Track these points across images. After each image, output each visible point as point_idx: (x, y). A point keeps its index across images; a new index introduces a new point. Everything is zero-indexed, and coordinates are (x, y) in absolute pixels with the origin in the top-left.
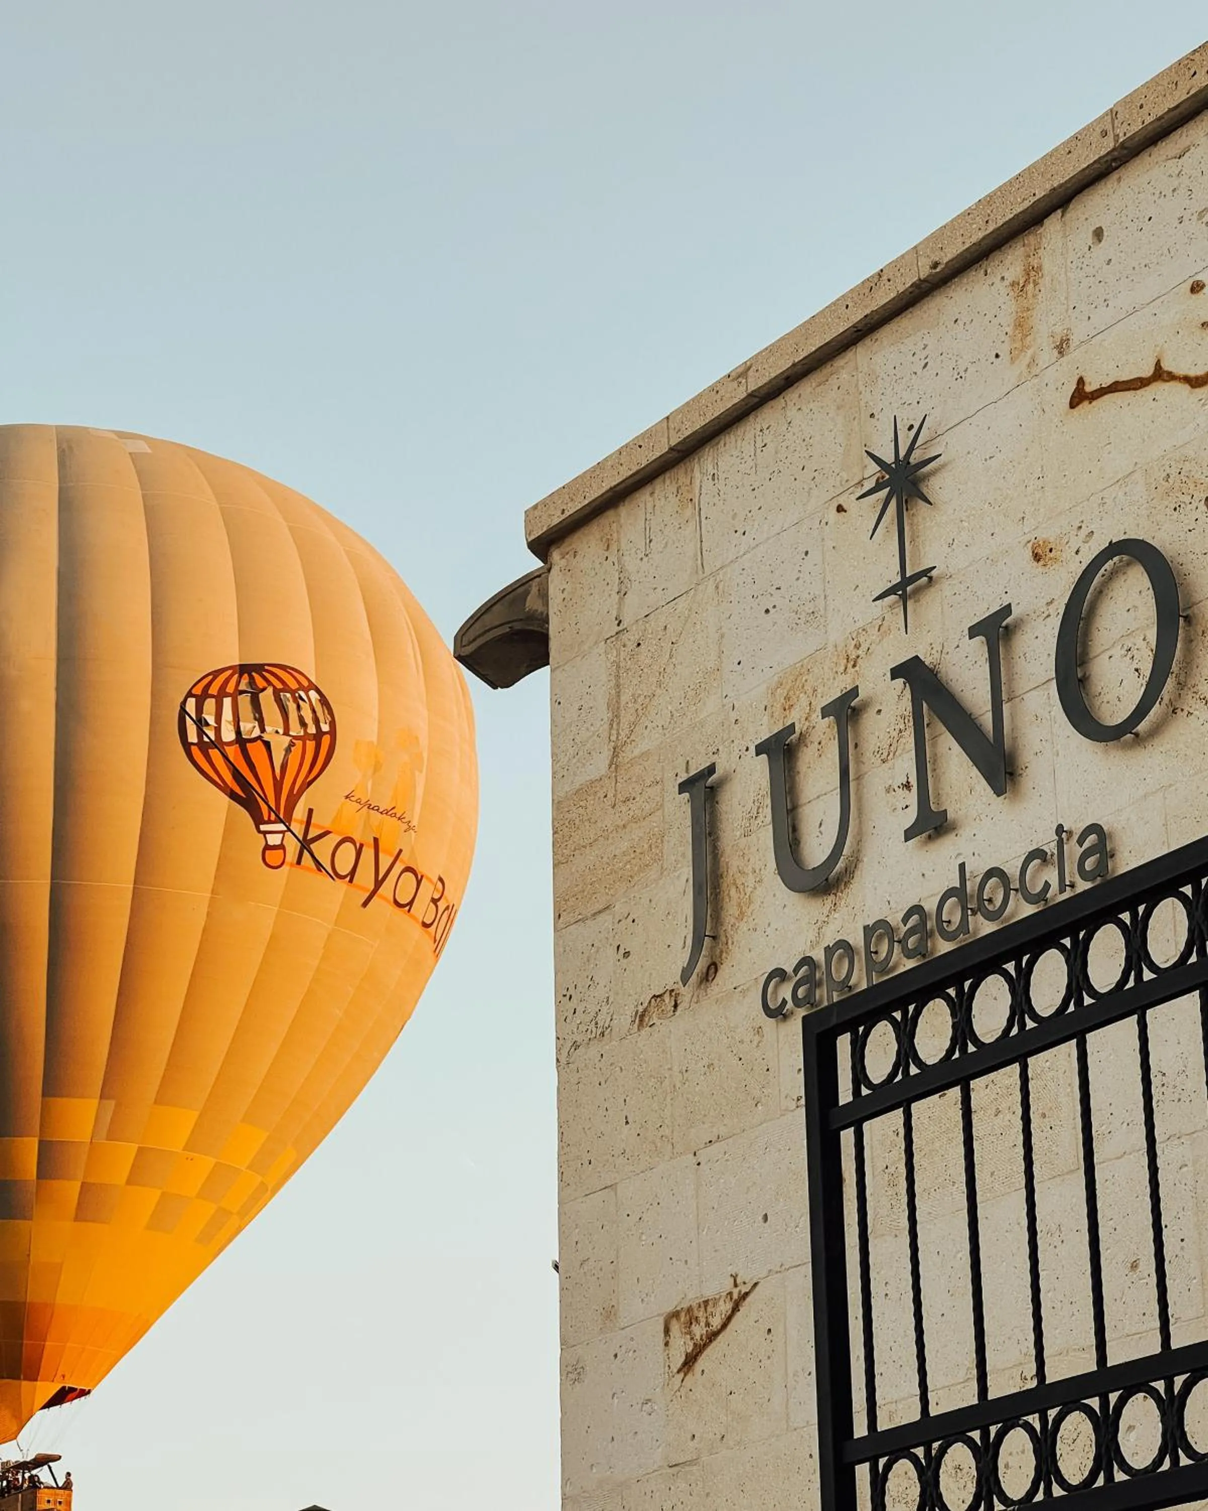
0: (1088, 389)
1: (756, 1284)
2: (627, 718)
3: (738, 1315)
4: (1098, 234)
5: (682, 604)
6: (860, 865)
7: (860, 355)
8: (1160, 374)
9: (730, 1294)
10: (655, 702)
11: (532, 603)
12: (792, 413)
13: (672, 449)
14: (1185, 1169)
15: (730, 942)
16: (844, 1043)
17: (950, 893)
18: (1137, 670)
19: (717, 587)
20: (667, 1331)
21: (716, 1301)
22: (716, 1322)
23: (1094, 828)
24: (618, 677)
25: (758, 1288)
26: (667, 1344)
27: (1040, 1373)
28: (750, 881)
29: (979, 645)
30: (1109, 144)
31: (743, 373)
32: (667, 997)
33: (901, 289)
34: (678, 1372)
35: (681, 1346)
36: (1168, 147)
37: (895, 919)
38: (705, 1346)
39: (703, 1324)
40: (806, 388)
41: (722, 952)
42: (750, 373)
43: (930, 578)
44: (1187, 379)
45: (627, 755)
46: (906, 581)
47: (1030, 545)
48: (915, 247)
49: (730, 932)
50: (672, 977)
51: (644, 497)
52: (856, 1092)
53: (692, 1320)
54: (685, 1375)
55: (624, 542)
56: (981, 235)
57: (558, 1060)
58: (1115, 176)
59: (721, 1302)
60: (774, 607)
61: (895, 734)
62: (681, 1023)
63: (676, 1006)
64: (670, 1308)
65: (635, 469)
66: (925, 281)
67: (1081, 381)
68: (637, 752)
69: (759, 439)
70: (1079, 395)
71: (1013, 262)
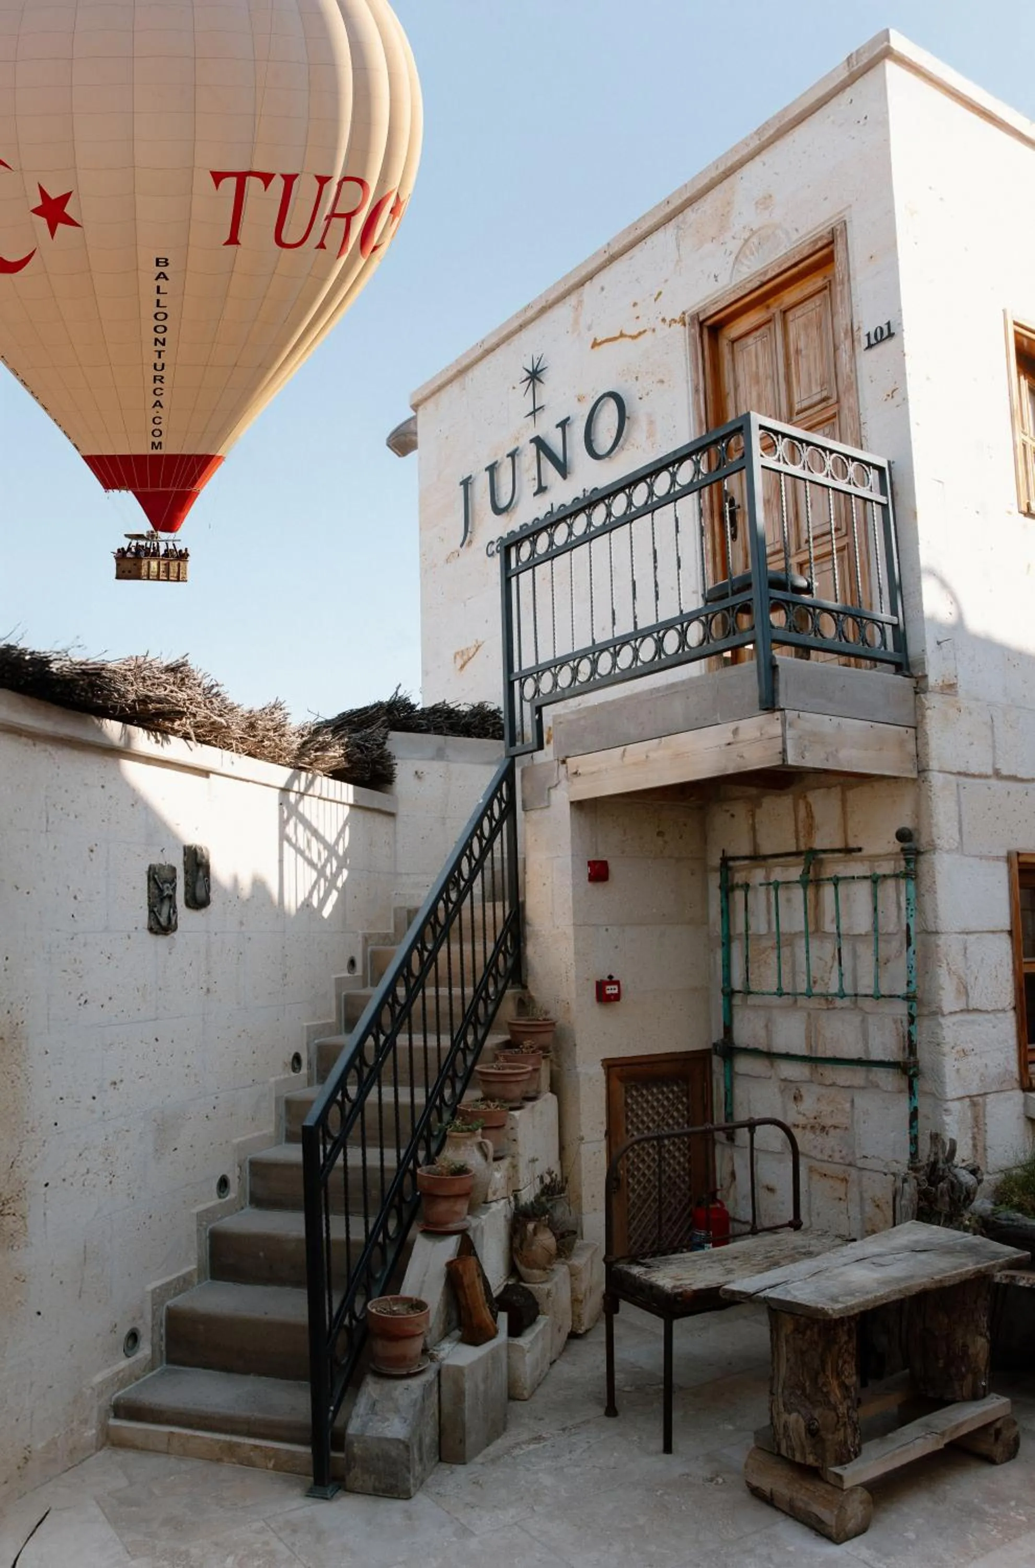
0: (599, 341)
2: (443, 463)
3: (478, 652)
4: (602, 289)
8: (622, 335)
9: (475, 645)
10: (452, 456)
11: (412, 426)
13: (459, 371)
15: (476, 534)
16: (513, 550)
17: (548, 513)
19: (472, 417)
20: (455, 658)
21: (471, 648)
22: (471, 655)
24: (440, 449)
25: (485, 642)
26: (455, 662)
27: (537, 660)
28: (481, 511)
30: (607, 256)
32: (454, 552)
33: (536, 310)
34: (459, 670)
35: (460, 662)
36: (626, 256)
38: (467, 662)
42: (485, 342)
44: (631, 336)
45: (443, 474)
47: (577, 396)
49: (476, 531)
50: (457, 546)
51: (448, 388)
52: (517, 564)
53: (463, 654)
54: (461, 671)
56: (563, 290)
57: (421, 575)
58: (608, 267)
60: (491, 422)
62: (460, 560)
63: (457, 555)
64: (457, 651)
66: (544, 307)
67: (595, 339)
68: (446, 473)
69: (487, 367)
70: (595, 344)
71: (572, 300)
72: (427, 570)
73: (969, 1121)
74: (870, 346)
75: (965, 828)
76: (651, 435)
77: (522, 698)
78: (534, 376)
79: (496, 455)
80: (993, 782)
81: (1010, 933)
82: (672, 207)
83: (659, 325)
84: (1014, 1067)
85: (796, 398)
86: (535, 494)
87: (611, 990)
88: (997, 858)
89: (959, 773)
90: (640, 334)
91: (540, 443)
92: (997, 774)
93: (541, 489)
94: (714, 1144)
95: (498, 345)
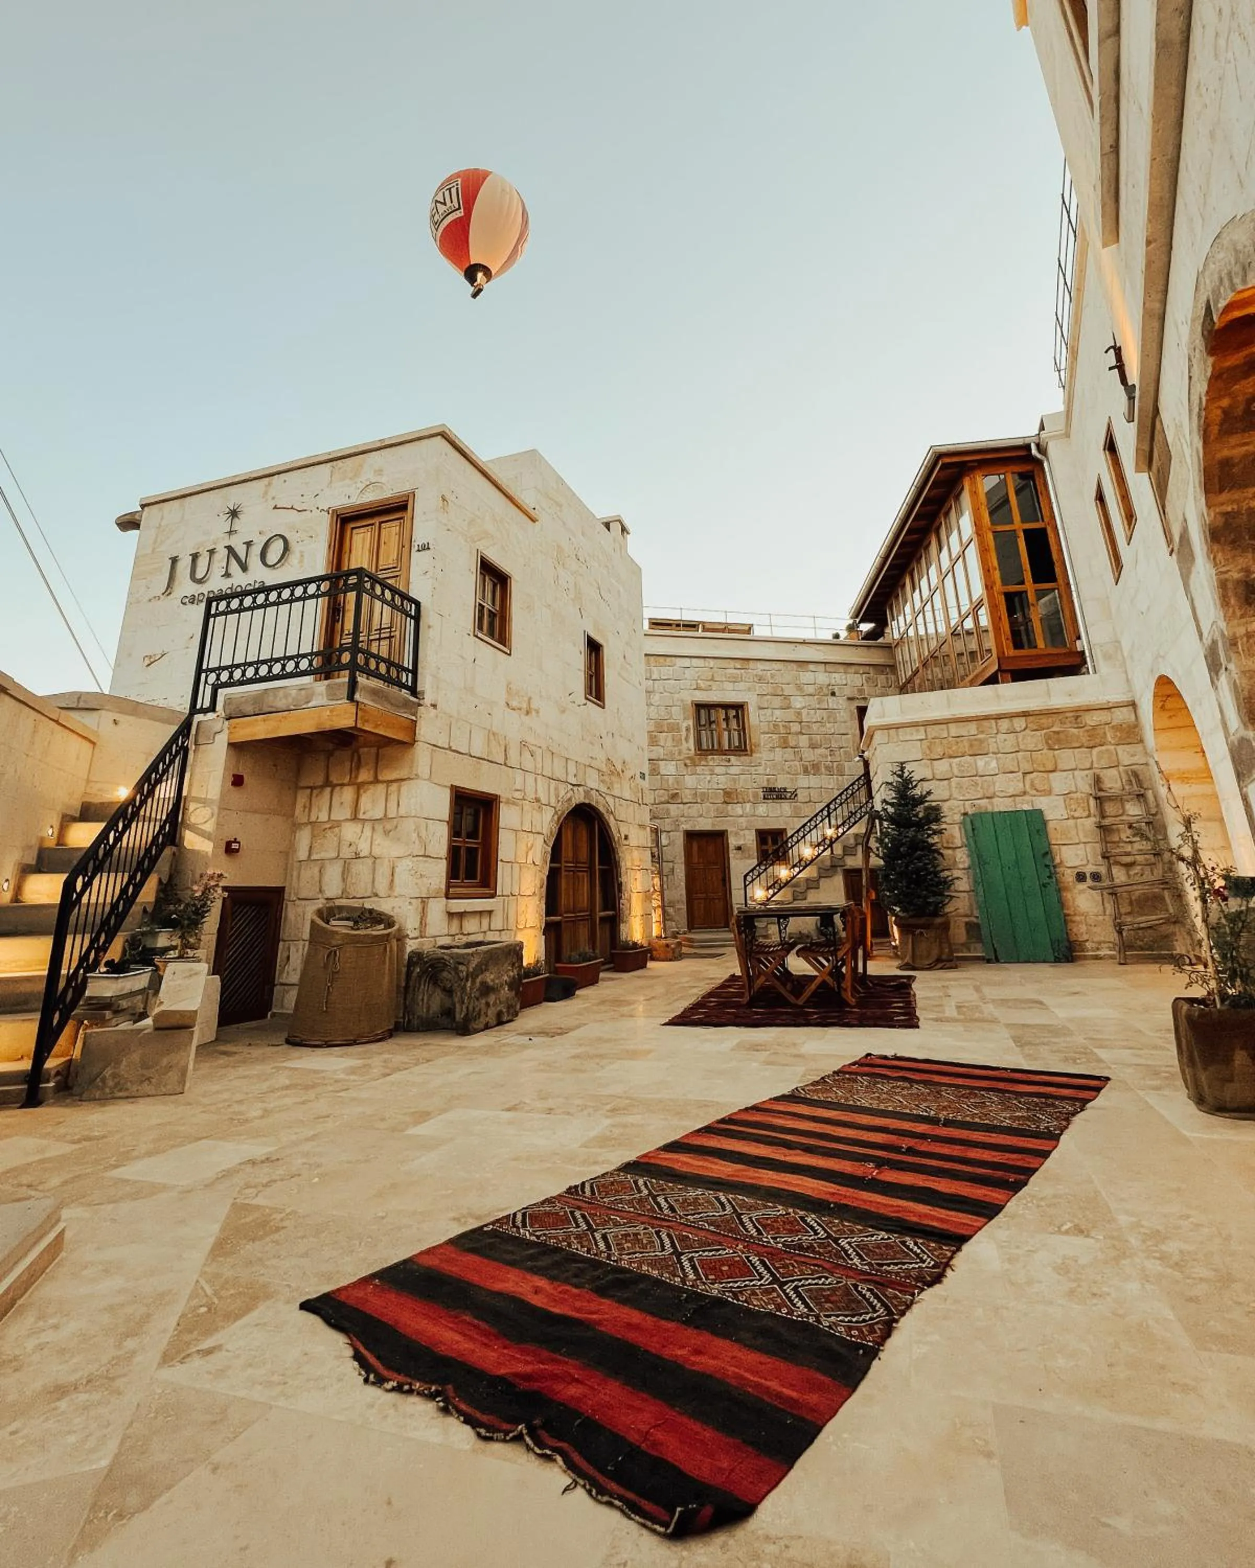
0: (277, 507)
2: (157, 543)
3: (162, 658)
4: (284, 481)
5: (176, 525)
6: (208, 579)
8: (292, 508)
9: (161, 654)
10: (165, 541)
11: (137, 517)
12: (210, 495)
13: (180, 495)
15: (174, 589)
16: (214, 604)
18: (277, 556)
19: (186, 523)
20: (144, 659)
21: (157, 655)
22: (157, 658)
23: (262, 579)
24: (159, 535)
25: (168, 653)
26: (143, 661)
28: (182, 578)
29: (245, 546)
32: (156, 597)
33: (242, 479)
35: (147, 662)
38: (153, 663)
39: (154, 658)
40: (214, 491)
41: (172, 590)
44: (298, 510)
45: (156, 550)
46: (231, 531)
47: (259, 531)
49: (175, 587)
50: (159, 594)
52: (215, 611)
53: (150, 657)
54: (147, 667)
55: (164, 510)
56: (262, 474)
57: (126, 606)
60: (199, 529)
61: (222, 558)
62: (160, 602)
63: (158, 599)
64: (146, 655)
65: (170, 497)
67: (276, 505)
68: (158, 550)
69: (201, 499)
70: (275, 508)
71: (266, 480)
72: (132, 603)
73: (420, 909)
74: (419, 551)
75: (433, 770)
76: (301, 561)
77: (206, 682)
78: (234, 514)
79: (198, 548)
80: (448, 752)
81: (448, 822)
82: (330, 457)
83: (314, 509)
84: (443, 887)
85: (381, 562)
87: (235, 846)
88: (446, 786)
89: (434, 745)
90: (303, 510)
91: (229, 548)
92: (450, 749)
93: (227, 575)
94: (279, 941)
95: (212, 489)
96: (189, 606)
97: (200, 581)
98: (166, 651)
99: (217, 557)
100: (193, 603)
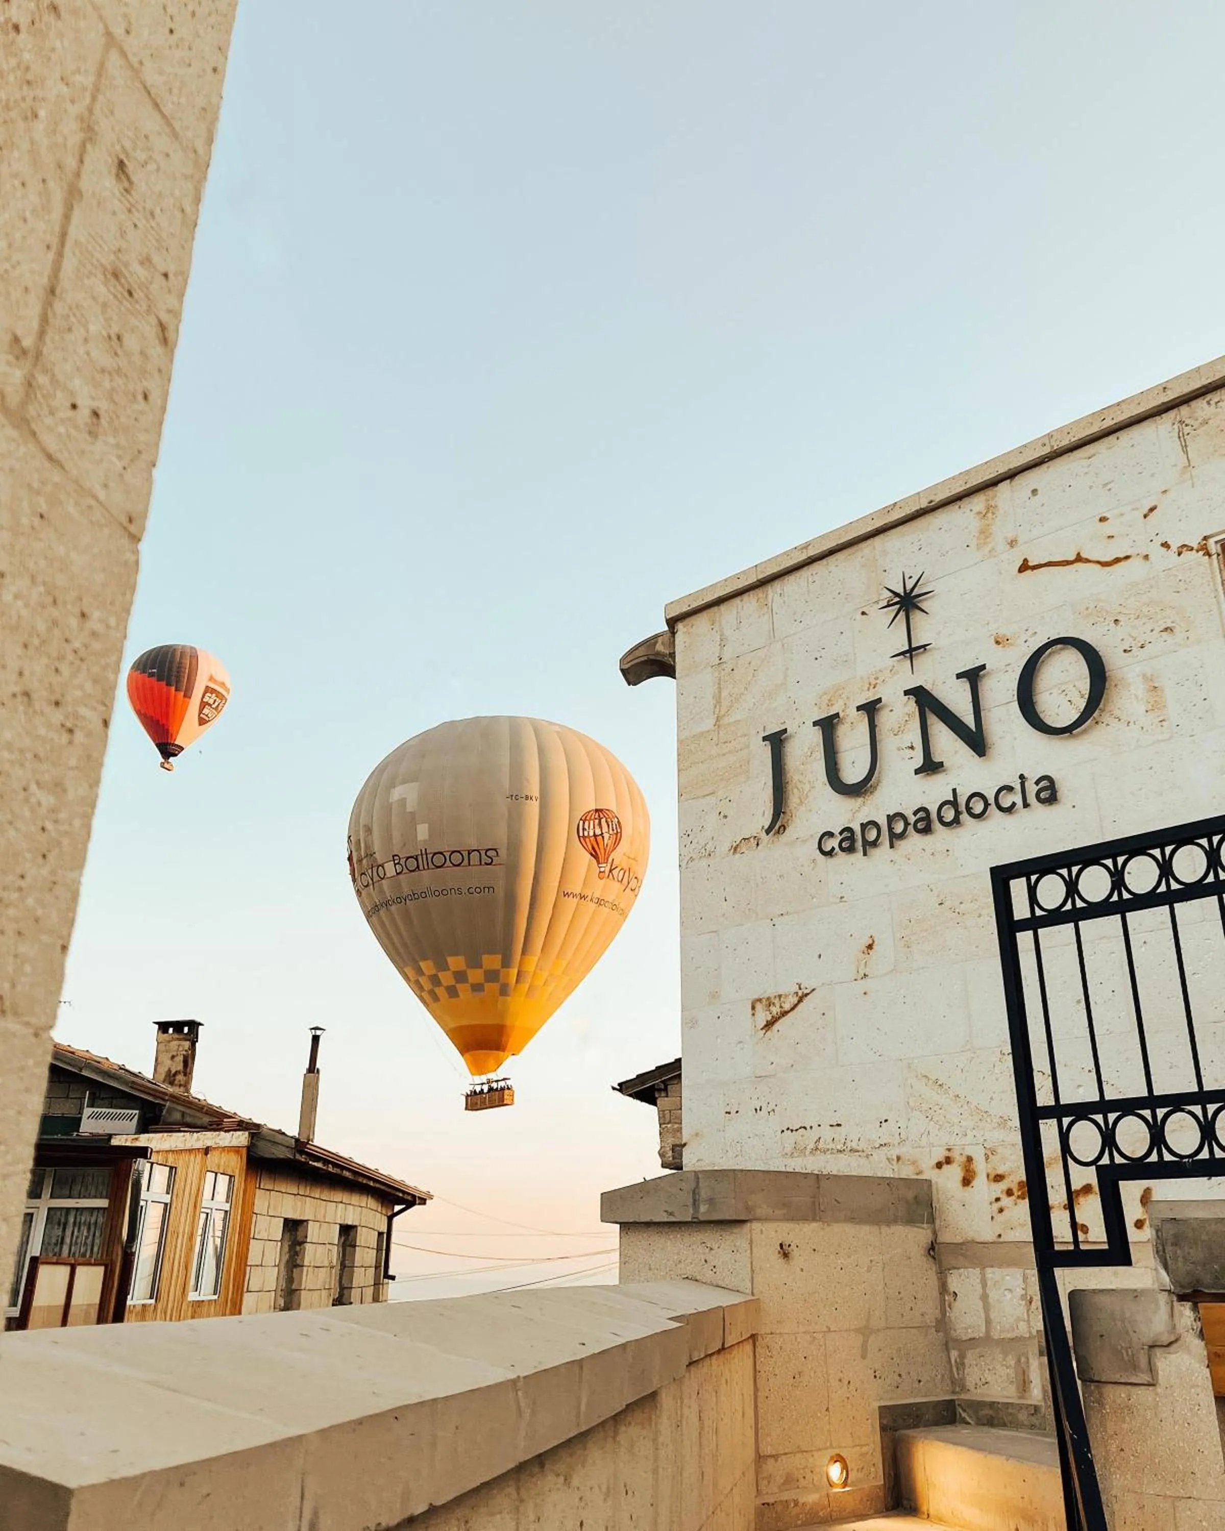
0: (1030, 564)
1: (813, 990)
2: (725, 704)
3: (801, 1005)
4: (1034, 492)
5: (761, 653)
6: (880, 784)
7: (877, 541)
8: (1079, 559)
9: (797, 993)
10: (743, 697)
12: (832, 568)
13: (758, 581)
14: (1113, 955)
15: (794, 816)
17: (946, 802)
18: (1070, 701)
19: (783, 646)
20: (753, 1008)
21: (786, 996)
22: (787, 1007)
23: (1046, 778)
24: (719, 684)
25: (814, 992)
26: (753, 1015)
28: (807, 787)
29: (965, 685)
30: (1046, 450)
31: (806, 546)
32: (752, 840)
33: (909, 512)
34: (762, 1029)
35: (763, 1016)
37: (909, 814)
38: (779, 1018)
39: (778, 1007)
40: (840, 556)
41: (788, 820)
42: (810, 547)
43: (925, 649)
44: (1098, 562)
45: (726, 720)
47: (993, 637)
48: (918, 493)
49: (794, 811)
50: (757, 831)
53: (770, 1003)
54: (766, 1031)
55: (724, 622)
56: (962, 489)
57: (680, 866)
58: (1045, 465)
59: (790, 996)
60: (821, 657)
61: (903, 722)
62: (761, 853)
63: (758, 844)
64: (756, 997)
65: (735, 588)
66: (923, 509)
67: (1026, 560)
68: (732, 720)
69: (810, 580)
70: (1024, 567)
71: (978, 503)
72: (694, 860)
76: (1156, 706)
79: (830, 704)
83: (1156, 551)
86: (917, 772)
90: (1117, 560)
95: (831, 552)
96: (842, 858)
97: (859, 790)
98: (808, 985)
99: (885, 720)
100: (851, 850)
